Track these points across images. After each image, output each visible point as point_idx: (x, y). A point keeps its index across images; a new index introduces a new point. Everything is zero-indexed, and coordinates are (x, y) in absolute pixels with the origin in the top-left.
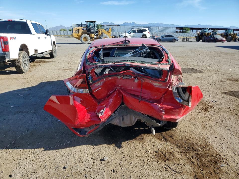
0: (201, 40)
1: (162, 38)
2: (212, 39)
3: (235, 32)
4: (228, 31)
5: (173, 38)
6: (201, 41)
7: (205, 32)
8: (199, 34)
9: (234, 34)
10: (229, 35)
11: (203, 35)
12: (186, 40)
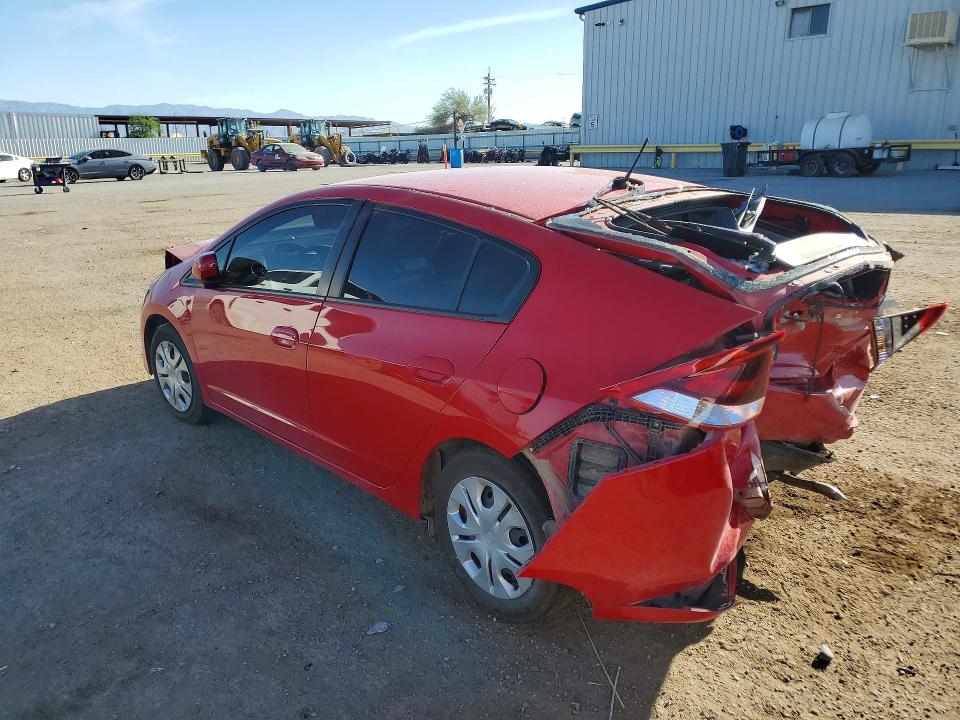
0: (226, 162)
1: (79, 163)
2: (277, 157)
3: (333, 130)
4: (310, 127)
5: (130, 160)
6: (228, 166)
7: (236, 131)
8: (216, 143)
9: (331, 138)
10: (316, 143)
11: (233, 144)
12: (176, 166)
